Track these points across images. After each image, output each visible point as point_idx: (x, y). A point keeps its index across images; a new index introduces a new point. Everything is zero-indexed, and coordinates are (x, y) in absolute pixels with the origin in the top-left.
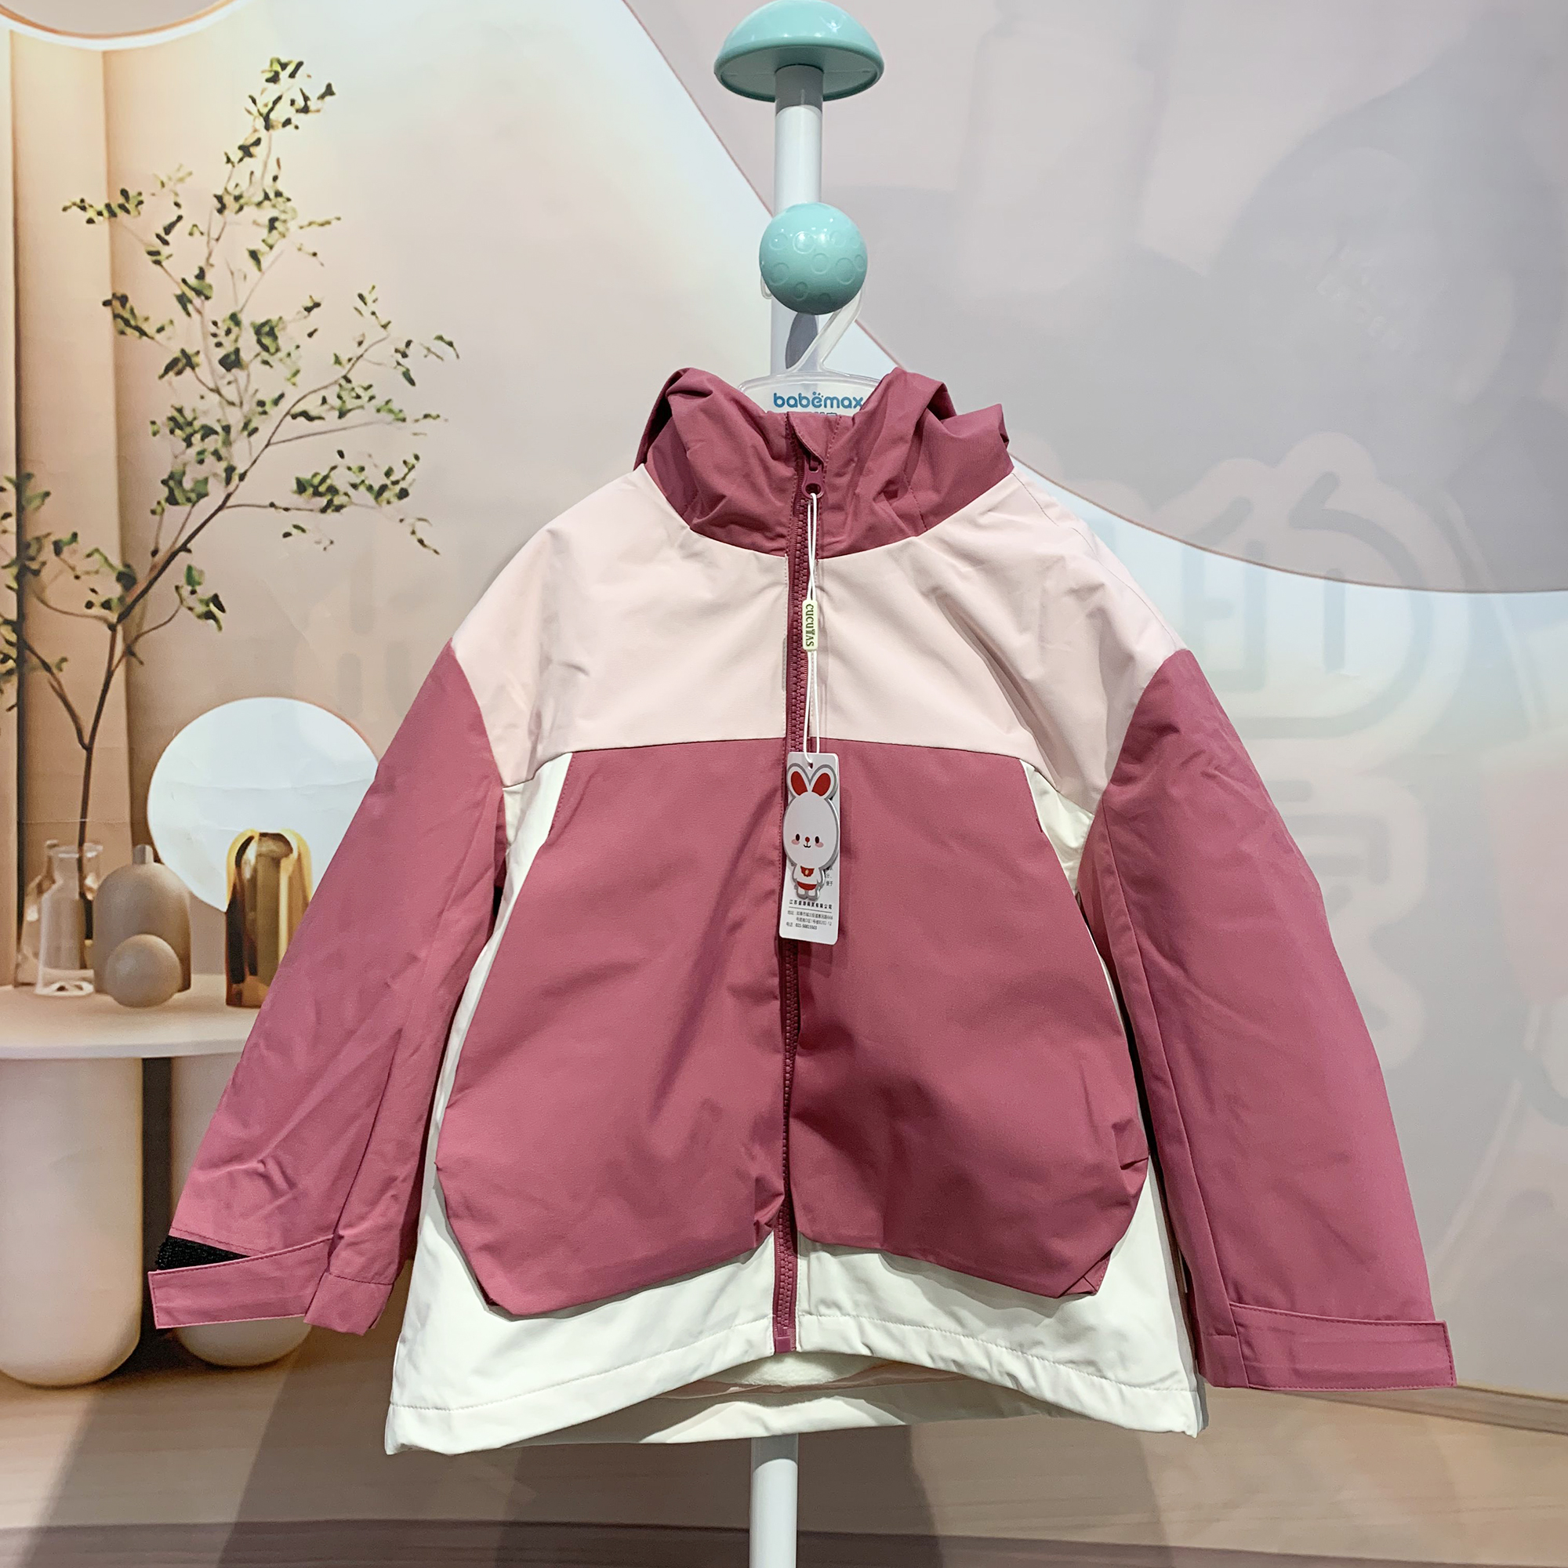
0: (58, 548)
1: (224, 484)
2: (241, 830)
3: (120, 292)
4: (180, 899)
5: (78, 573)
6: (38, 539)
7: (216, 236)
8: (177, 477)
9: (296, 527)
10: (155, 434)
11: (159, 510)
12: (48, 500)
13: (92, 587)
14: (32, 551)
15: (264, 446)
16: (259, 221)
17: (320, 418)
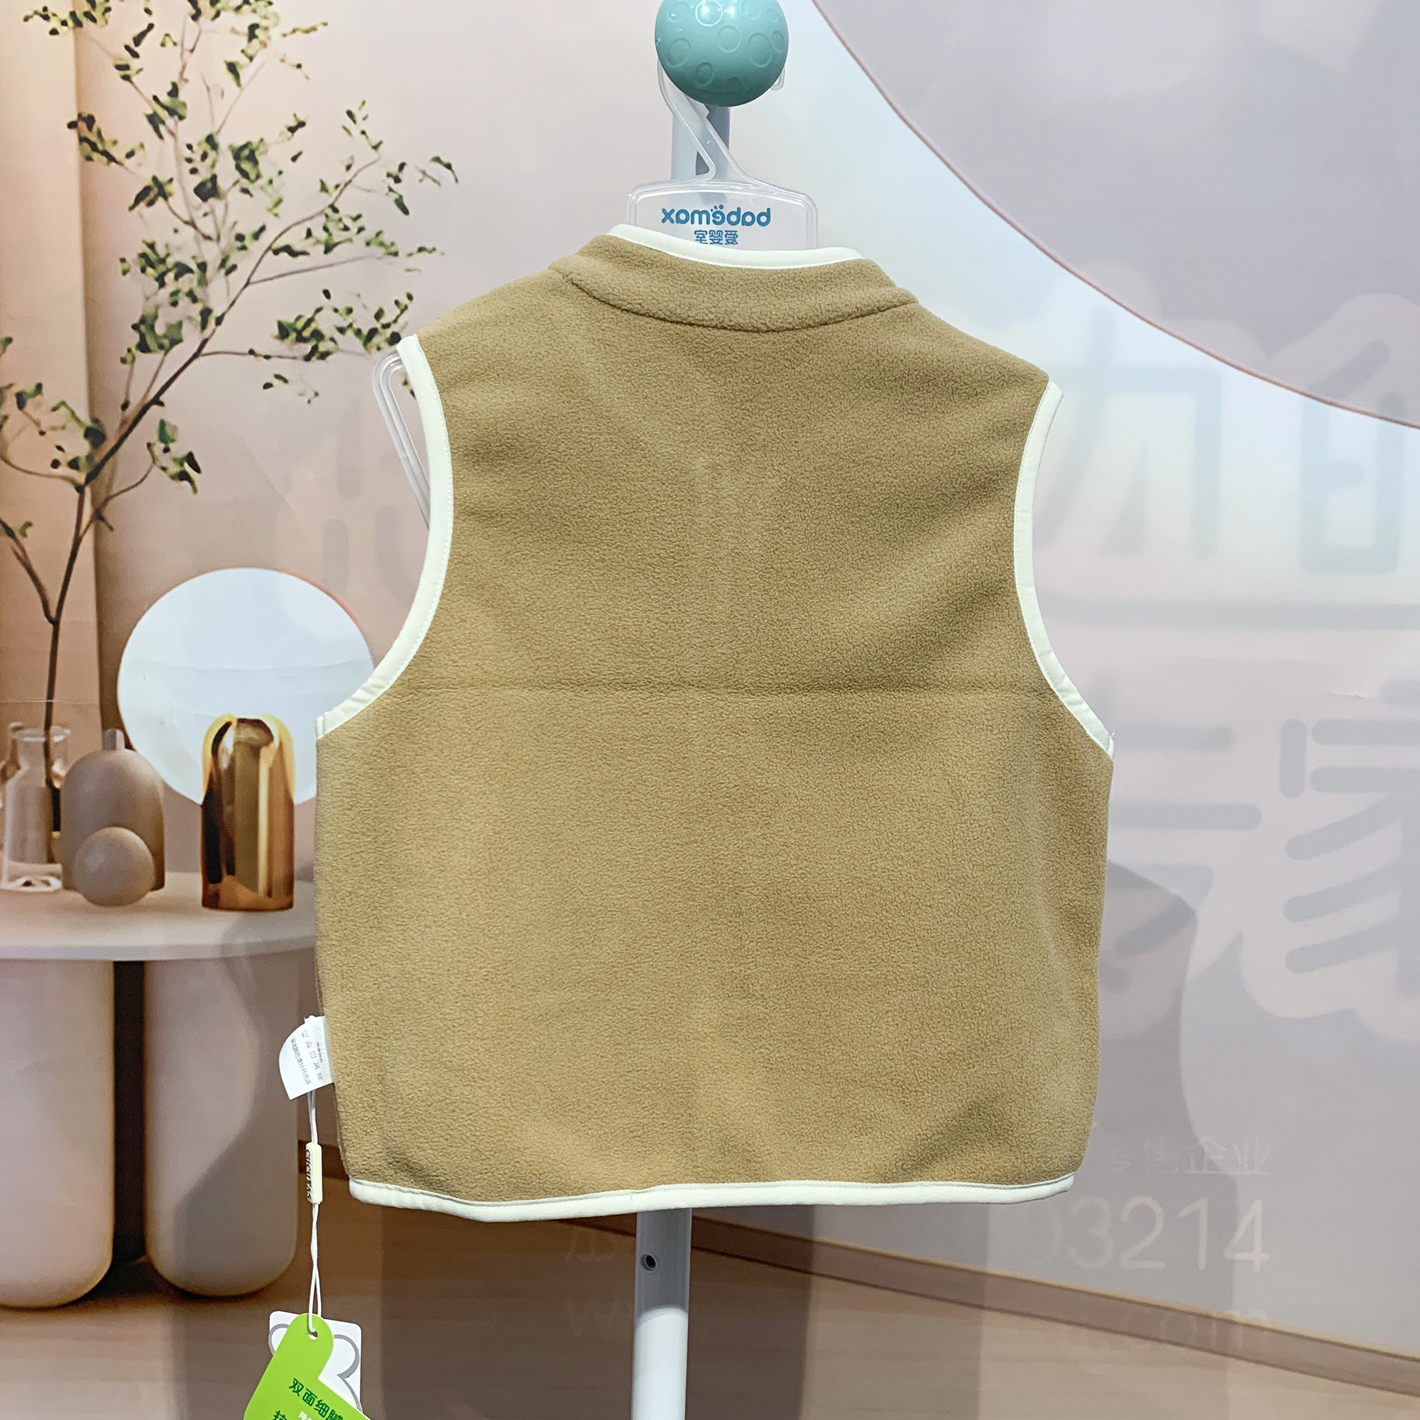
0: (21, 400)
1: (199, 328)
2: (217, 714)
3: (86, 112)
4: (153, 787)
5: (44, 429)
7: (191, 47)
8: (149, 321)
9: (278, 377)
10: (125, 272)
11: (129, 359)
12: (10, 347)
13: (59, 444)
15: (242, 285)
16: (238, 29)
17: (304, 253)
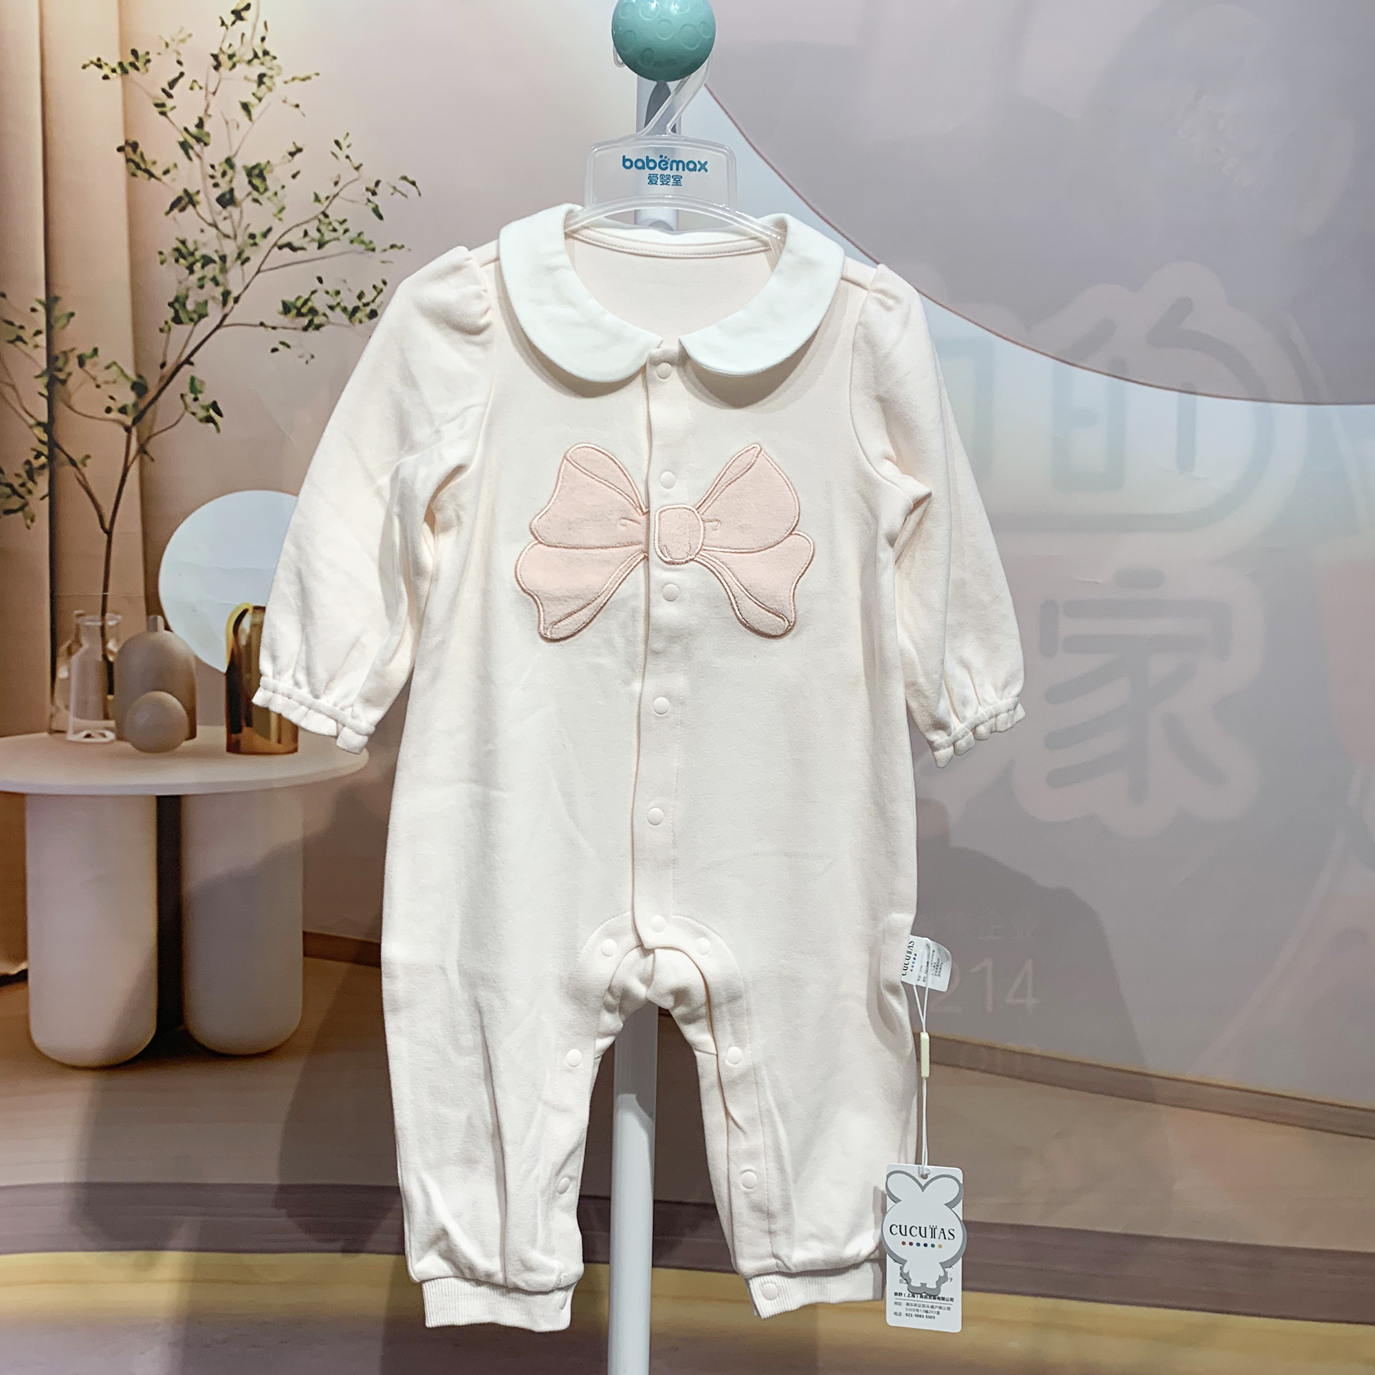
0: (81, 363)
1: (221, 306)
2: (238, 603)
3: (132, 139)
4: (187, 661)
5: (100, 380)
6: (65, 353)
7: (213, 90)
8: (181, 300)
9: (282, 343)
10: (162, 263)
11: (166, 328)
12: (73, 319)
13: (110, 395)
14: (60, 364)
15: (254, 273)
16: (250, 77)
17: (303, 249)
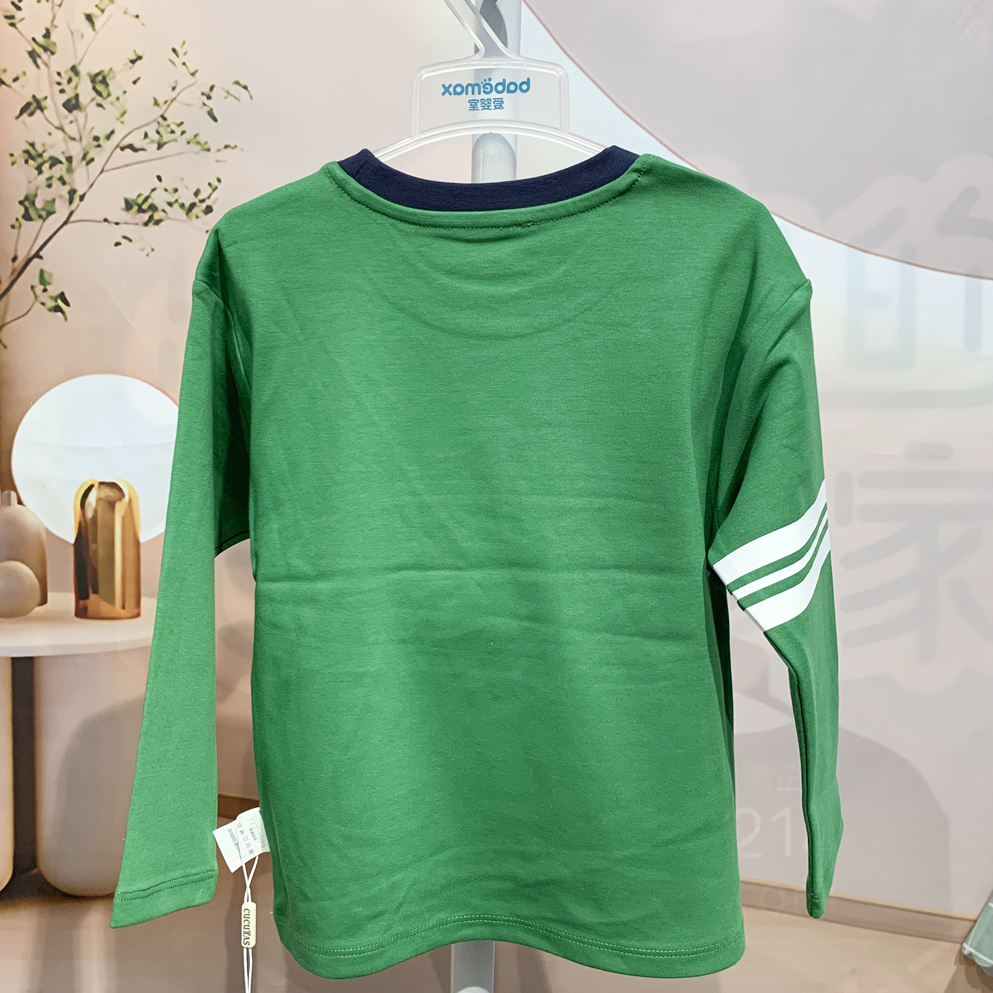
1: (68, 203)
2: (85, 479)
4: (38, 533)
7: (59, 3)
8: (31, 198)
9: (125, 237)
10: (13, 164)
11: (17, 225)
15: (98, 173)
17: (143, 149)
